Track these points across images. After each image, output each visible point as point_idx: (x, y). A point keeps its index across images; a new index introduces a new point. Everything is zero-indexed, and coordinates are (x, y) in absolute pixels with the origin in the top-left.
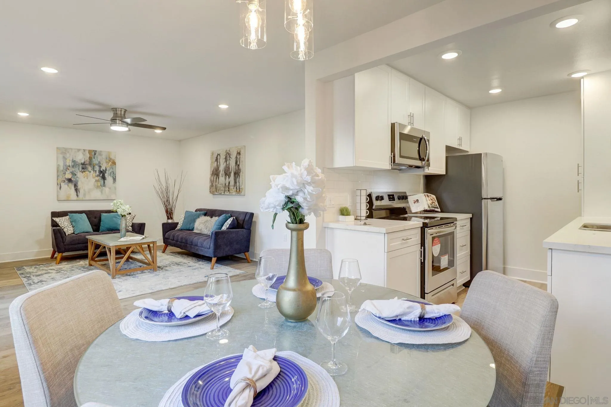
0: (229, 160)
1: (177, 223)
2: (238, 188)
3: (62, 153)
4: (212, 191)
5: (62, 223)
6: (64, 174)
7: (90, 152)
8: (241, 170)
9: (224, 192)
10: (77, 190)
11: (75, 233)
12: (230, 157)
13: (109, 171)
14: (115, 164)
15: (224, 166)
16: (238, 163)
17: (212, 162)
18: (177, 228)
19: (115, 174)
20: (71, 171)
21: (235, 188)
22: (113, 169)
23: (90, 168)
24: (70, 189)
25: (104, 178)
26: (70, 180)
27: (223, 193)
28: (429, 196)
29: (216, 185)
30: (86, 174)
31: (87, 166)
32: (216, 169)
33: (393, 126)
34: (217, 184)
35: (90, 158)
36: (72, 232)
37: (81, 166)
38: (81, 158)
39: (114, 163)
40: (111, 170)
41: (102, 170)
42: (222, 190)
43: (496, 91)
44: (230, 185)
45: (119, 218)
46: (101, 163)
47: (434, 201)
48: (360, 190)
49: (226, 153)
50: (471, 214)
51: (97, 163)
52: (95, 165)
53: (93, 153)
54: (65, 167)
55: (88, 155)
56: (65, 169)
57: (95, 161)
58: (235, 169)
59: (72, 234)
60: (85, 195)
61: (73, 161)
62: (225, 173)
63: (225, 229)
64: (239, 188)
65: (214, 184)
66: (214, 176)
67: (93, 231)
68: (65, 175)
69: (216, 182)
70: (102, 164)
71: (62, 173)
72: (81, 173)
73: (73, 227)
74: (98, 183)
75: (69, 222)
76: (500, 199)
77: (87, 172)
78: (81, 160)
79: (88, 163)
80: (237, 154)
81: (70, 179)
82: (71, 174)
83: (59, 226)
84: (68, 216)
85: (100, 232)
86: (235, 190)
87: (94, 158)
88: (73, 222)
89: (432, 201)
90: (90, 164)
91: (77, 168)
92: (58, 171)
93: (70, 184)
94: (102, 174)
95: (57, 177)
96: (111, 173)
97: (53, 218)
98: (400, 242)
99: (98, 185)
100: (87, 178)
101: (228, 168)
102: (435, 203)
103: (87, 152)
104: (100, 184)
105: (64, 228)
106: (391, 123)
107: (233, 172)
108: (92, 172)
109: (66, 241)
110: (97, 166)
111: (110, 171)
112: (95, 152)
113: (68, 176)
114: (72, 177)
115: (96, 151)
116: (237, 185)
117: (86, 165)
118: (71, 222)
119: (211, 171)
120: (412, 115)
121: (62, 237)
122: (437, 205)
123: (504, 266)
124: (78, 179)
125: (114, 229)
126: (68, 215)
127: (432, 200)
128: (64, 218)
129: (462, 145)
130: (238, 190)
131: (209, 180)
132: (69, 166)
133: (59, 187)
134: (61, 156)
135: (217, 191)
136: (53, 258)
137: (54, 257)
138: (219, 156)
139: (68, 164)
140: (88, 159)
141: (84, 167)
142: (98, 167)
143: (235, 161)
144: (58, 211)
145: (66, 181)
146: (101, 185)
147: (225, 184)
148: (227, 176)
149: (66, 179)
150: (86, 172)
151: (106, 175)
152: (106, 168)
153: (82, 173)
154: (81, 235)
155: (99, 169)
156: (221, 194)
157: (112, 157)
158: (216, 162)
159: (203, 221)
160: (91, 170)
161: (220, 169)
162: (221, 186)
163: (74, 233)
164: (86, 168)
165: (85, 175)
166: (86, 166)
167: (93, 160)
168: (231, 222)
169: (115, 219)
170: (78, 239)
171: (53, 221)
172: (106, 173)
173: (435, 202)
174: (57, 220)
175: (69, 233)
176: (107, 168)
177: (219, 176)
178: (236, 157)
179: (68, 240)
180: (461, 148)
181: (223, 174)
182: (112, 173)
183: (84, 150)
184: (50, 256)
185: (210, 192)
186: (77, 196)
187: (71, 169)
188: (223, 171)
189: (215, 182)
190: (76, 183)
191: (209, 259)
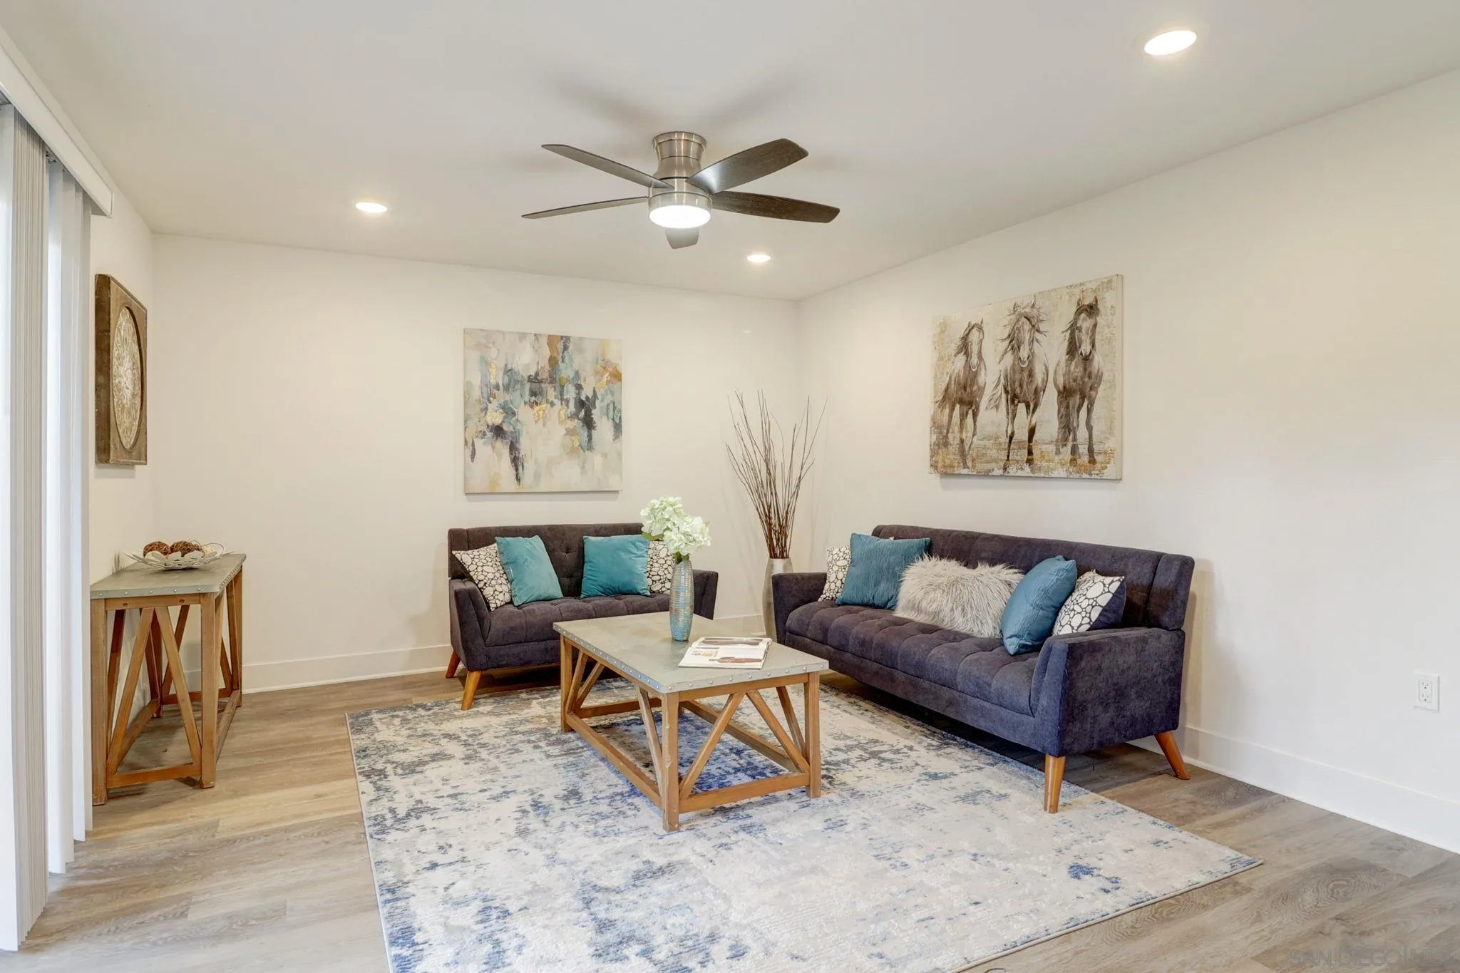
0: (1032, 341)
1: (822, 578)
2: (1083, 449)
3: (479, 346)
4: (940, 465)
5: (480, 569)
6: (482, 410)
7: (551, 340)
8: (1099, 378)
9: (1005, 469)
10: (516, 461)
11: (517, 602)
12: (1038, 331)
13: (603, 400)
14: (621, 380)
15: (1002, 367)
16: (1085, 348)
17: (941, 358)
18: (823, 596)
19: (620, 411)
20: (502, 401)
21: (1063, 450)
22: (613, 394)
23: (551, 393)
24: (500, 456)
25: (589, 423)
26: (498, 431)
27: (998, 472)
29: (962, 441)
30: (540, 410)
31: (543, 385)
32: (962, 382)
34: (967, 435)
35: (553, 362)
36: (507, 598)
37: (528, 385)
38: (528, 360)
39: (617, 376)
40: (609, 398)
41: (583, 398)
42: (996, 461)
44: (1035, 438)
45: (636, 552)
46: (583, 374)
49: (1013, 317)
51: (572, 375)
52: (565, 381)
53: (560, 345)
54: (484, 389)
55: (547, 353)
56: (485, 396)
57: (566, 372)
58: (1067, 373)
59: (506, 604)
60: (537, 477)
61: (508, 371)
62: (1007, 392)
63: (1085, 628)
64: (1091, 450)
65: (953, 439)
66: (952, 410)
67: (563, 593)
68: (486, 413)
69: (961, 431)
70: (585, 380)
71: (479, 407)
72: (528, 407)
73: (510, 581)
74: (573, 438)
75: (499, 564)
77: (544, 406)
78: (527, 366)
79: (545, 375)
80: (1078, 312)
81: (497, 426)
82: (501, 410)
83: (471, 580)
84: (495, 545)
85: (582, 596)
86: (1068, 457)
87: (563, 361)
88: (508, 565)
90: (552, 380)
91: (518, 392)
92: (466, 403)
93: (499, 444)
94: (583, 410)
95: (465, 421)
96: (608, 405)
97: (454, 552)
99: (573, 446)
100: (544, 425)
101: (1025, 374)
103: (544, 341)
104: (578, 443)
105: (485, 583)
107: (1056, 385)
108: (557, 402)
109: (493, 630)
110: (570, 386)
111: (606, 402)
112: (566, 340)
113: (495, 417)
114: (503, 421)
115: (568, 338)
116: (1075, 439)
117: (541, 382)
118: (504, 565)
119: (936, 392)
121: (481, 619)
124: (518, 427)
125: (624, 590)
126: (494, 542)
128: (483, 551)
130: (1085, 459)
131: (927, 424)
132: (497, 387)
133: (469, 453)
134: (475, 355)
135: (969, 464)
136: (452, 677)
137: (455, 675)
138: (975, 332)
139: (493, 381)
140: (546, 362)
141: (536, 388)
142: (574, 388)
143: (1066, 344)
144: (465, 527)
145: (487, 433)
146: (580, 445)
147: (1011, 438)
148: (1022, 407)
149: (488, 426)
150: (540, 404)
151: (596, 414)
152: (594, 391)
153: (532, 407)
154: (532, 612)
155: (575, 396)
156: (987, 475)
157: (611, 356)
158: (962, 357)
159: (943, 580)
160: (556, 397)
161: (981, 379)
162: (989, 443)
163: (511, 602)
164: (541, 393)
165: (539, 416)
166: (540, 388)
167: (561, 365)
168: (1110, 596)
169: (624, 556)
170: (524, 625)
171: (453, 559)
172: (595, 408)
174: (465, 557)
175: (497, 601)
176: (597, 390)
177: (977, 408)
178: (1074, 328)
179: (496, 625)
181: (1001, 396)
182: (611, 406)
183: (535, 335)
184: (445, 668)
185: (934, 466)
186: (518, 479)
187: (502, 397)
188: (1001, 386)
189: (957, 429)
190: (514, 441)
191: (1029, 757)
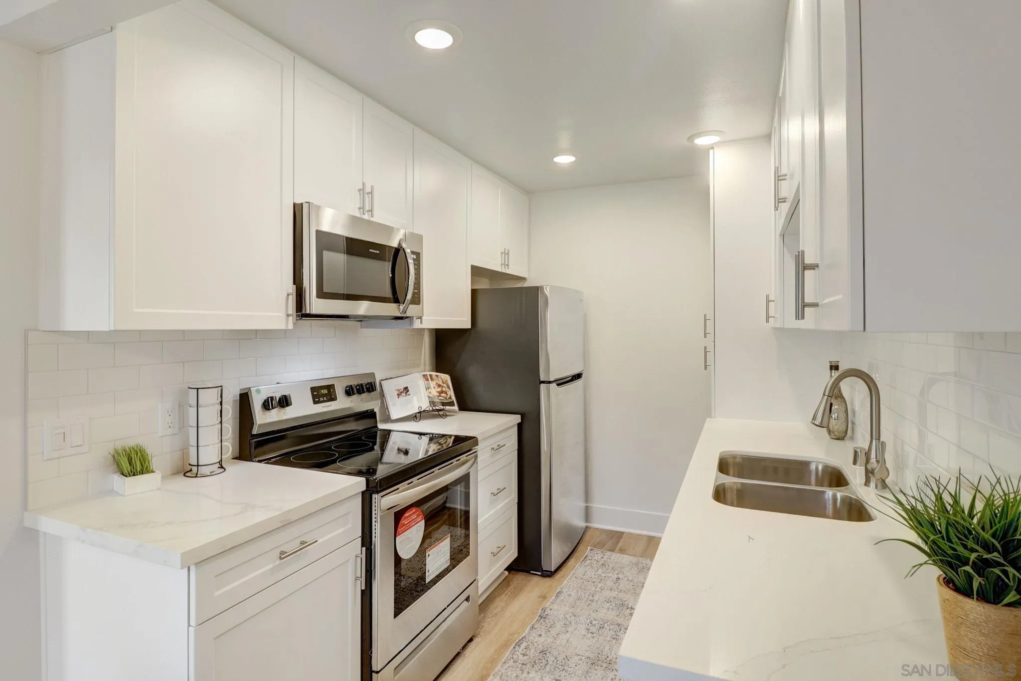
28: (434, 377)
33: (298, 212)
43: (565, 160)
47: (444, 389)
48: (196, 390)
50: (519, 416)
76: (578, 376)
89: (439, 389)
98: (271, 566)
102: (446, 393)
106: (294, 205)
120: (368, 190)
122: (450, 398)
123: (588, 505)
127: (439, 386)
129: (510, 266)
173: (447, 389)
180: (508, 272)
